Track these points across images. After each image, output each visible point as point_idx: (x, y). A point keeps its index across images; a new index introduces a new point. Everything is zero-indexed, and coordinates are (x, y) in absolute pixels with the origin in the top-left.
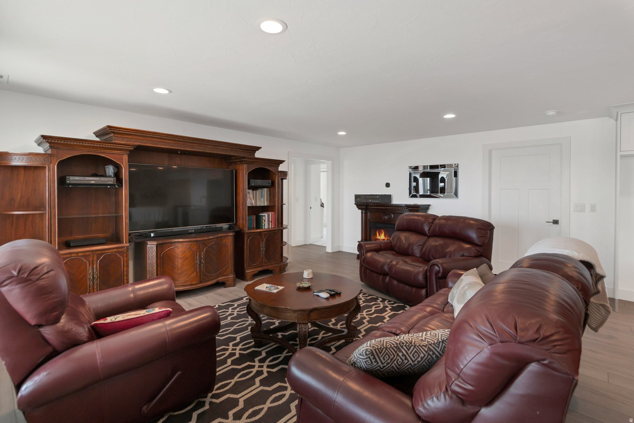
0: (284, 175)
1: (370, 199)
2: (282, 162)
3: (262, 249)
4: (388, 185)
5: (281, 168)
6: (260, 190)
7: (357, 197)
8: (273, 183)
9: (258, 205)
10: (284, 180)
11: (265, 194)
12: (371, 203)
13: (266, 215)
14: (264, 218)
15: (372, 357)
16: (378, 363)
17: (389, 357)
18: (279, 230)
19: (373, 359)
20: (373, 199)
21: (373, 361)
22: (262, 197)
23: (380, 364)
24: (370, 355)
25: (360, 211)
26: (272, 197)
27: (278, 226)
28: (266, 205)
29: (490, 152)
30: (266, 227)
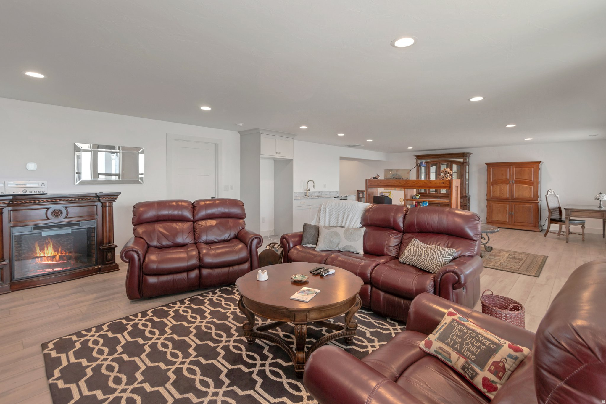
15: (440, 258)
16: (438, 254)
17: (431, 254)
19: (439, 257)
21: (439, 256)
23: (437, 253)
24: (441, 259)
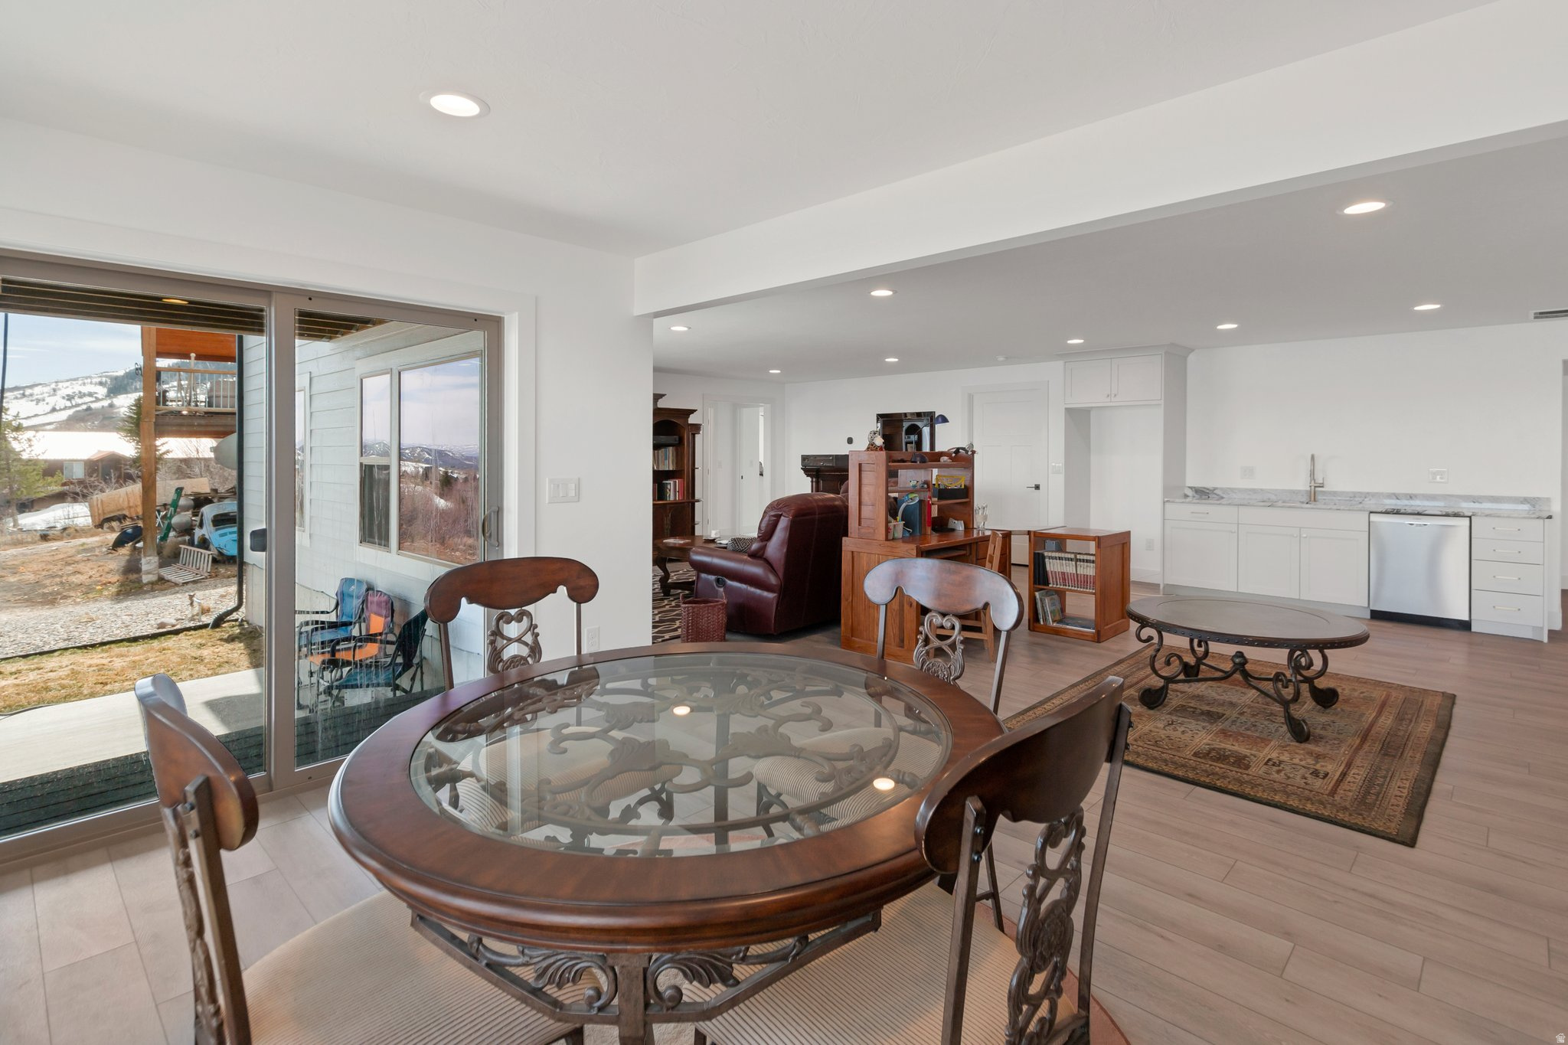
0: (697, 428)
1: (820, 461)
2: (693, 411)
3: (666, 527)
4: (850, 441)
5: (692, 419)
6: (663, 450)
7: (804, 458)
8: (681, 440)
9: (660, 469)
10: (696, 435)
11: (671, 455)
12: (823, 466)
13: (672, 482)
14: (669, 487)
18: (689, 502)
20: (825, 461)
22: (666, 459)
25: (809, 479)
26: (679, 458)
27: (688, 497)
28: (671, 469)
29: (971, 397)
30: (672, 498)
